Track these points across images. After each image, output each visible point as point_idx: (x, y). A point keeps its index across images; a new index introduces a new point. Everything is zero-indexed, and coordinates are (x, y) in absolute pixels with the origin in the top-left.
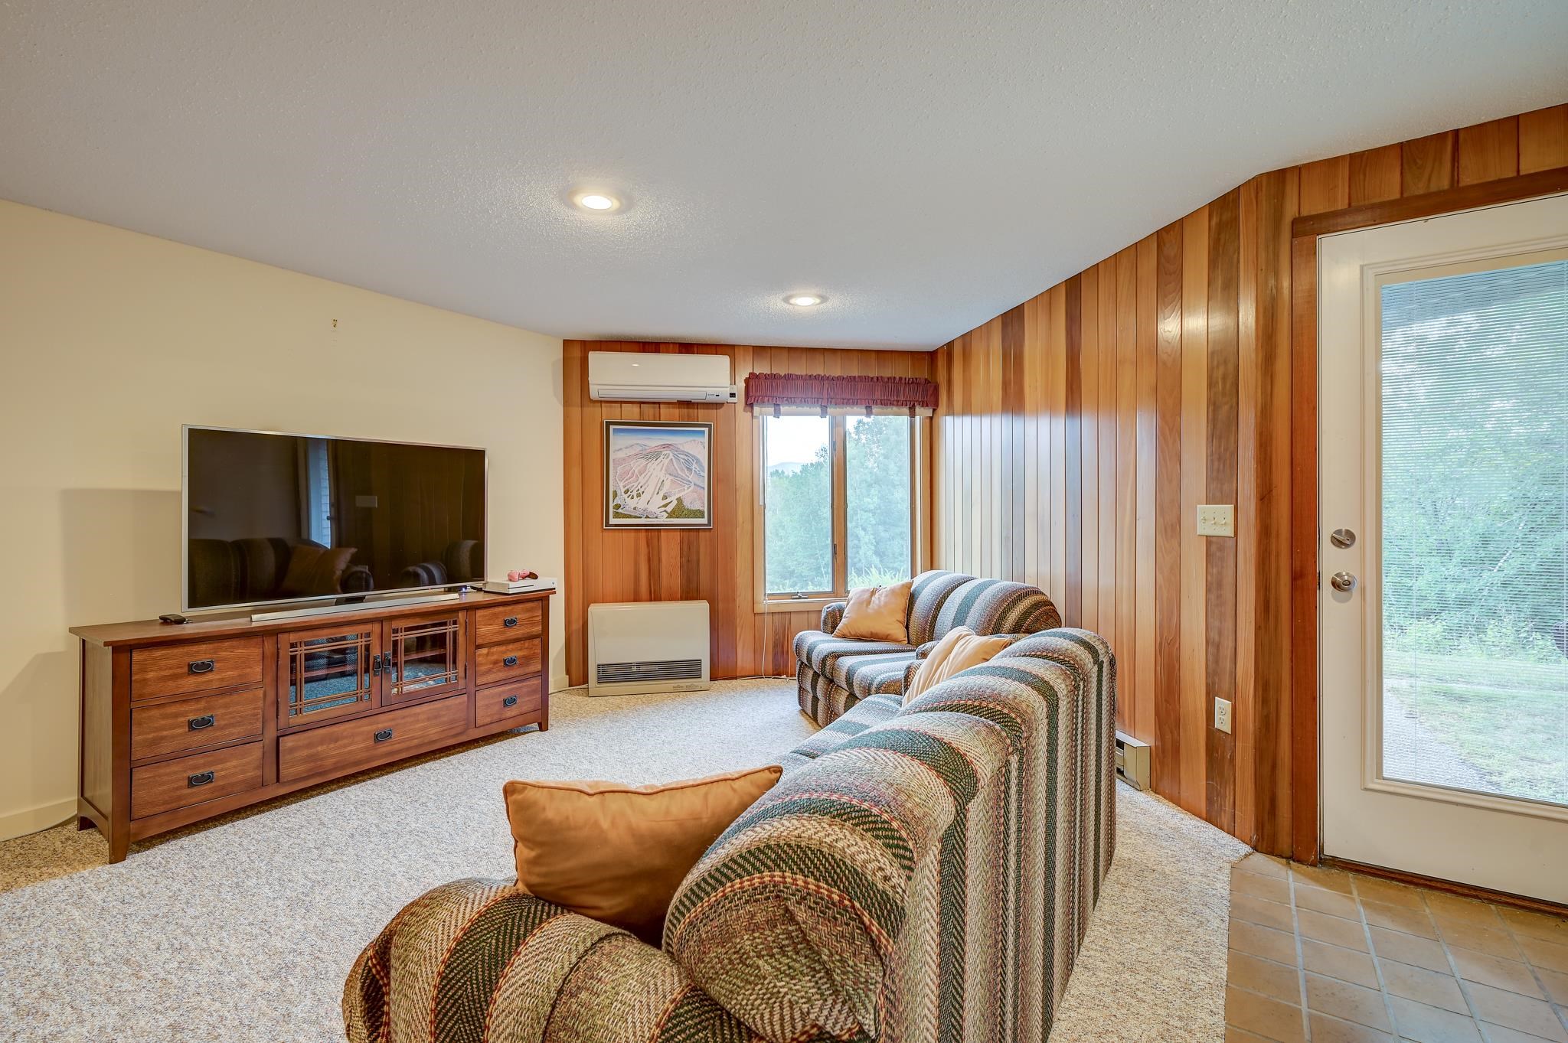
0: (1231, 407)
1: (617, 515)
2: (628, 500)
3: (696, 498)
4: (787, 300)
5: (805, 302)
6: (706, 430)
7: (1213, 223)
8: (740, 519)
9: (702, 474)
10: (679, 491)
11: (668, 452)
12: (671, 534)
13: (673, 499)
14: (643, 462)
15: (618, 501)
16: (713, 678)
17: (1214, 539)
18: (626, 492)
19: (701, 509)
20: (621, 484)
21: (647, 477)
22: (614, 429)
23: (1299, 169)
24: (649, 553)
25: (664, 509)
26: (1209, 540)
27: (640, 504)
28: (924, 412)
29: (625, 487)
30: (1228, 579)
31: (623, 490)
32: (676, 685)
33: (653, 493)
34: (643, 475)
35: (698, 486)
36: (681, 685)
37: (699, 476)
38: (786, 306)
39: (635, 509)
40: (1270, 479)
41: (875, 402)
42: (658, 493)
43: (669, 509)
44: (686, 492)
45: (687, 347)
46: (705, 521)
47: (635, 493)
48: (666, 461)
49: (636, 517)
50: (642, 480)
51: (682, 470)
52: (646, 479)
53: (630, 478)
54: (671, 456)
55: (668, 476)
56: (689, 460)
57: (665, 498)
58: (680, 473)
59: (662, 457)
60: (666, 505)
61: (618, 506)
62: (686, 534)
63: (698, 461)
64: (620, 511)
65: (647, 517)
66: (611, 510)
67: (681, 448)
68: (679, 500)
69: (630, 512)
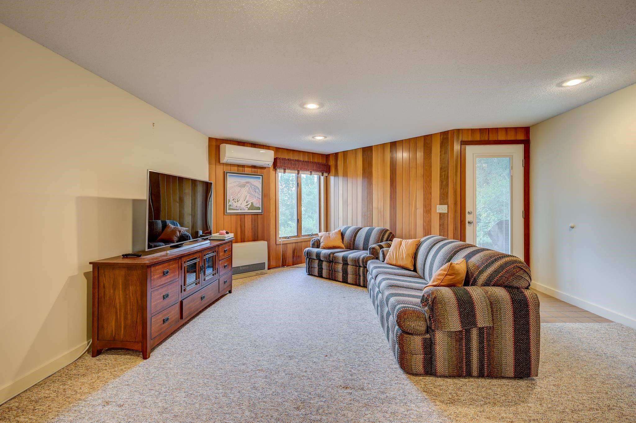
0: (447, 182)
1: (230, 209)
2: (234, 203)
3: (258, 203)
4: (313, 137)
5: (319, 138)
6: (261, 177)
7: (442, 137)
8: (271, 211)
9: (260, 193)
10: (252, 200)
11: (248, 185)
12: (249, 216)
13: (250, 202)
14: (239, 188)
15: (230, 203)
16: (269, 269)
17: (441, 214)
18: (233, 200)
19: (259, 206)
20: (231, 197)
21: (241, 194)
22: (229, 175)
23: (462, 130)
24: (241, 224)
25: (246, 207)
26: (440, 214)
27: (238, 204)
28: (326, 174)
29: (233, 198)
30: (446, 223)
31: (232, 199)
32: (256, 273)
33: (243, 201)
34: (239, 194)
35: (258, 198)
36: (258, 273)
37: (259, 194)
38: (313, 139)
39: (236, 206)
40: (456, 199)
41: (314, 170)
42: (245, 200)
43: (249, 206)
44: (254, 200)
45: (254, 145)
46: (260, 211)
47: (236, 200)
48: (247, 188)
49: (237, 210)
50: (239, 195)
51: (253, 192)
52: (241, 195)
53: (235, 194)
54: (249, 186)
55: (248, 194)
56: (256, 188)
57: (247, 202)
58: (252, 193)
59: (246, 186)
60: (247, 205)
61: (230, 206)
62: (254, 216)
63: (258, 189)
64: (231, 207)
65: (241, 210)
66: (228, 207)
67: (253, 183)
68: (252, 203)
69: (235, 207)
